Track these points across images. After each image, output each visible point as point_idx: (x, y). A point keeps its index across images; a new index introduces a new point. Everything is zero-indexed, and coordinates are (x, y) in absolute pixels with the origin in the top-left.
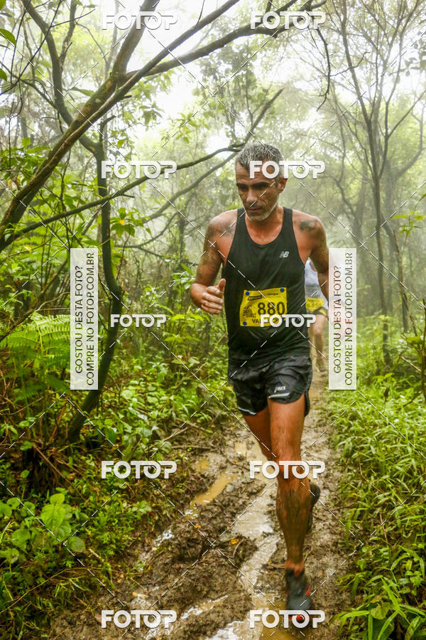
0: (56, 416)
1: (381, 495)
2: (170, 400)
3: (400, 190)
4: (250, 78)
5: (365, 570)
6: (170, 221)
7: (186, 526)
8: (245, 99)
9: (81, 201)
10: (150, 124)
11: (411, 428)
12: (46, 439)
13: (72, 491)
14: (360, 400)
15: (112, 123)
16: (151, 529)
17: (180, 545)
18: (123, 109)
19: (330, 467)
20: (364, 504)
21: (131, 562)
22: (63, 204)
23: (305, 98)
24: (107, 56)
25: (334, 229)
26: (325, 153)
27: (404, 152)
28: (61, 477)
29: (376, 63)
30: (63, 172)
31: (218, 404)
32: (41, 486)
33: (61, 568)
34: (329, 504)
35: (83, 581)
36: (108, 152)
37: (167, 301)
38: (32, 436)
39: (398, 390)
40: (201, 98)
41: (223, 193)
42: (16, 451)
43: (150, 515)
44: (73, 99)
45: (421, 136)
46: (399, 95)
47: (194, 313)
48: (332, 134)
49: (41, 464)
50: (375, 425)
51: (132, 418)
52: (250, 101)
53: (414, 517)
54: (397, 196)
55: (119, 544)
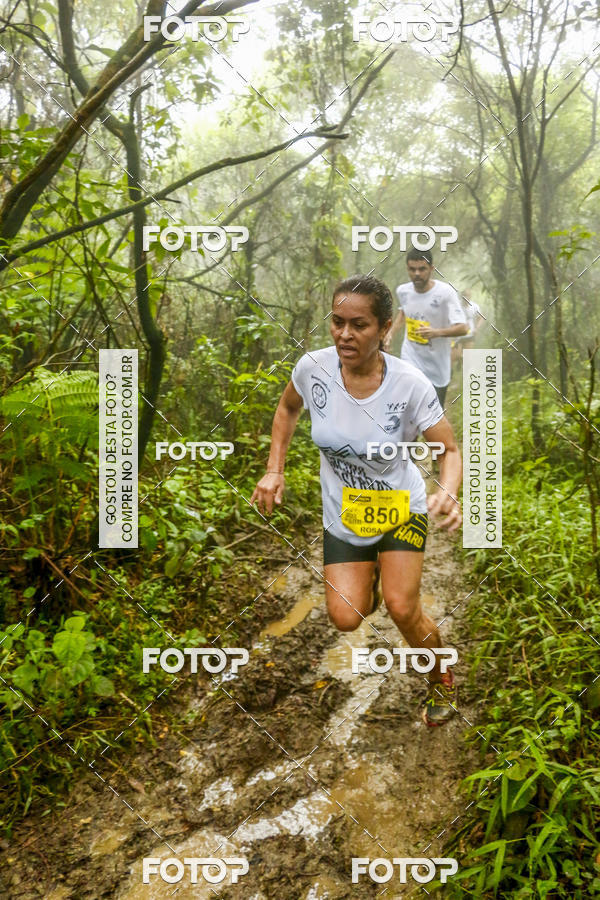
0: (72, 515)
1: (524, 623)
2: (233, 494)
3: (561, 202)
4: (348, 34)
5: (500, 721)
7: (254, 665)
8: (341, 65)
9: (104, 209)
10: (204, 100)
11: (569, 534)
12: (58, 544)
13: (95, 616)
15: (149, 100)
17: (245, 688)
18: (164, 77)
20: (500, 634)
21: (178, 711)
22: (78, 213)
23: (428, 66)
25: (466, 259)
26: (455, 150)
27: (567, 146)
28: (81, 596)
29: (531, 12)
30: (77, 166)
31: (300, 501)
32: (52, 609)
33: (82, 718)
34: (452, 635)
35: (113, 735)
36: (144, 143)
37: (227, 359)
38: (39, 542)
39: (552, 482)
40: (277, 64)
41: (309, 204)
42: (17, 563)
44: (91, 64)
45: (594, 123)
46: (564, 62)
47: (266, 373)
48: (465, 122)
49: (52, 579)
50: (519, 530)
51: (179, 518)
52: (347, 69)
53: (569, 650)
54: (557, 211)
55: (160, 686)
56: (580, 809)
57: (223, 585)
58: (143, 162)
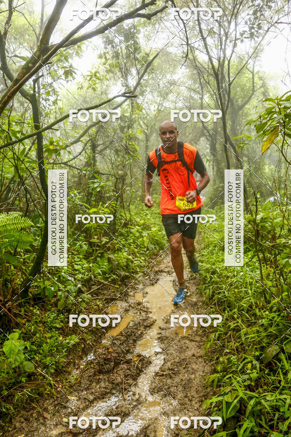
0: (11, 281)
1: (232, 323)
2: (90, 267)
3: (241, 119)
4: (136, 46)
5: (221, 372)
6: (86, 145)
7: (103, 351)
8: (134, 60)
9: (23, 134)
10: (70, 78)
11: (252, 278)
12: (5, 297)
13: (24, 331)
14: (218, 261)
15: (43, 79)
16: (79, 354)
17: (99, 363)
18: (50, 68)
19: (199, 307)
20: (221, 329)
21: (66, 376)
22: (10, 136)
23: (175, 58)
24: (37, 33)
26: (190, 96)
27: (242, 93)
28: (17, 322)
30: (9, 114)
31: (123, 268)
32: (2, 329)
33: (18, 383)
34: (198, 330)
35: (34, 391)
37: (85, 200)
40: (103, 60)
41: (122, 124)
43: (78, 344)
44: (14, 63)
45: (253, 83)
46: (238, 55)
47: (103, 207)
48: (195, 83)
49: (2, 314)
50: (228, 277)
51: (64, 280)
52: (137, 62)
53: (253, 335)
54: (239, 123)
55: (57, 365)
56: (261, 413)
57: (86, 312)
58: (41, 108)
